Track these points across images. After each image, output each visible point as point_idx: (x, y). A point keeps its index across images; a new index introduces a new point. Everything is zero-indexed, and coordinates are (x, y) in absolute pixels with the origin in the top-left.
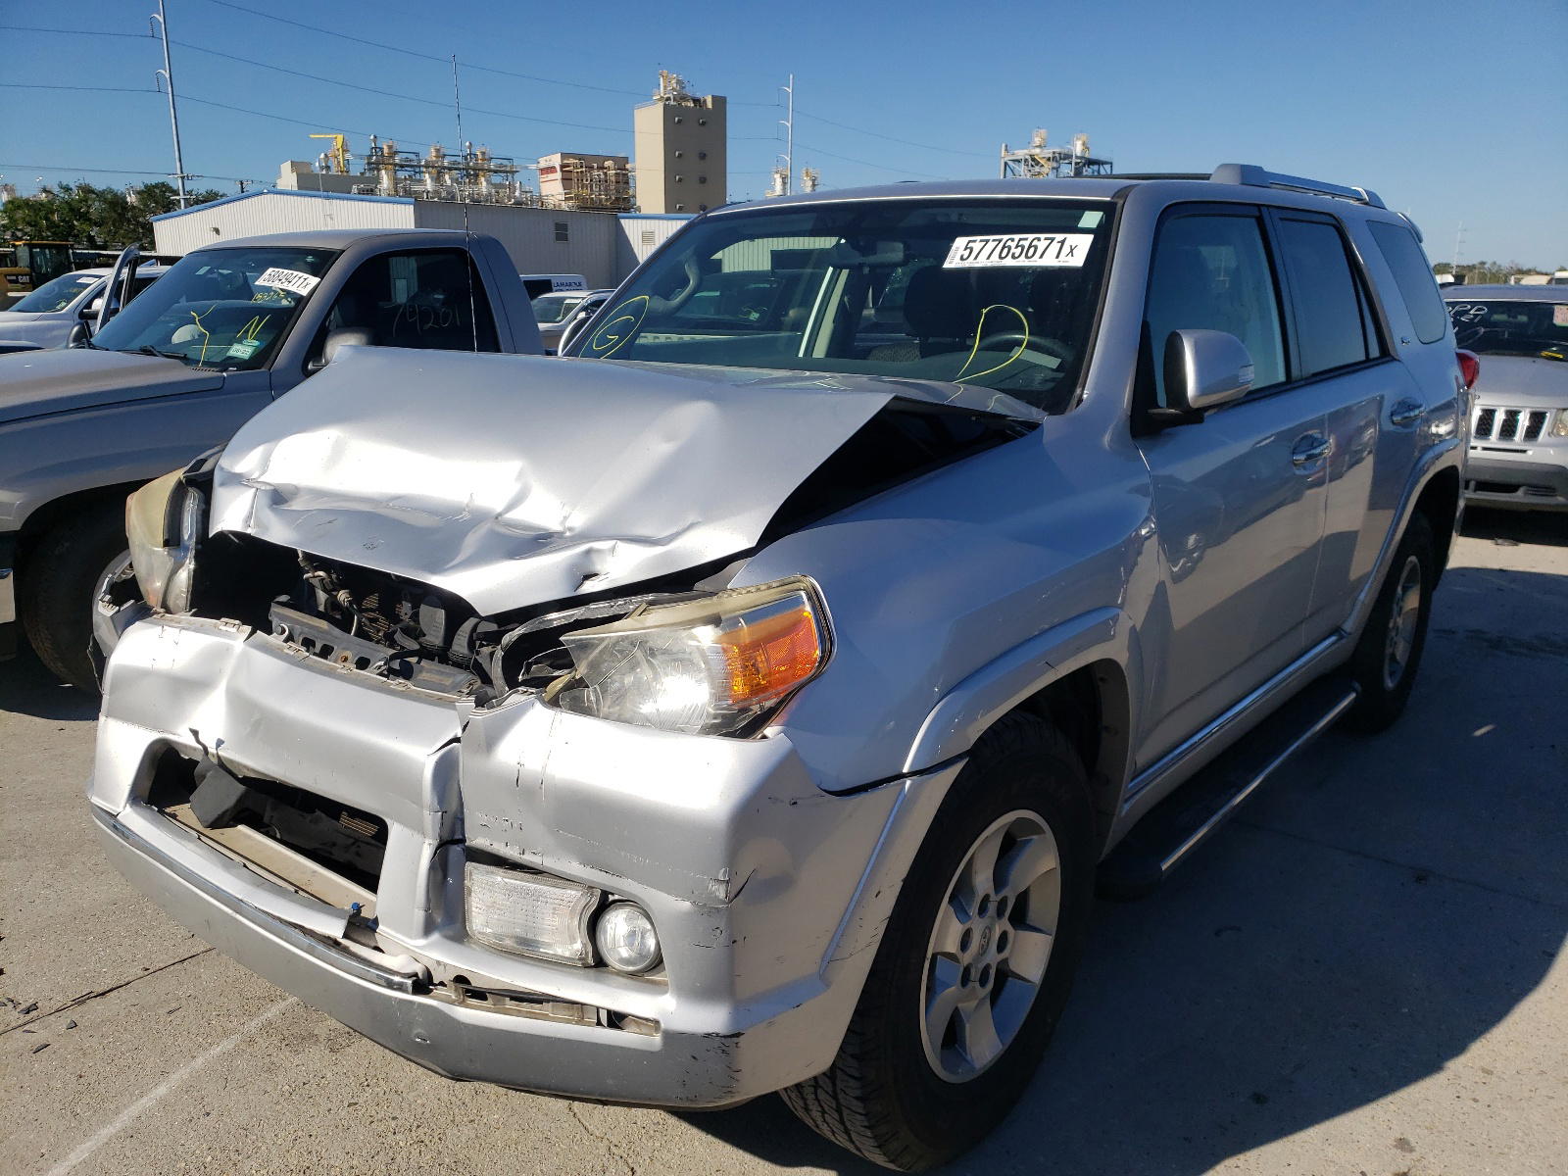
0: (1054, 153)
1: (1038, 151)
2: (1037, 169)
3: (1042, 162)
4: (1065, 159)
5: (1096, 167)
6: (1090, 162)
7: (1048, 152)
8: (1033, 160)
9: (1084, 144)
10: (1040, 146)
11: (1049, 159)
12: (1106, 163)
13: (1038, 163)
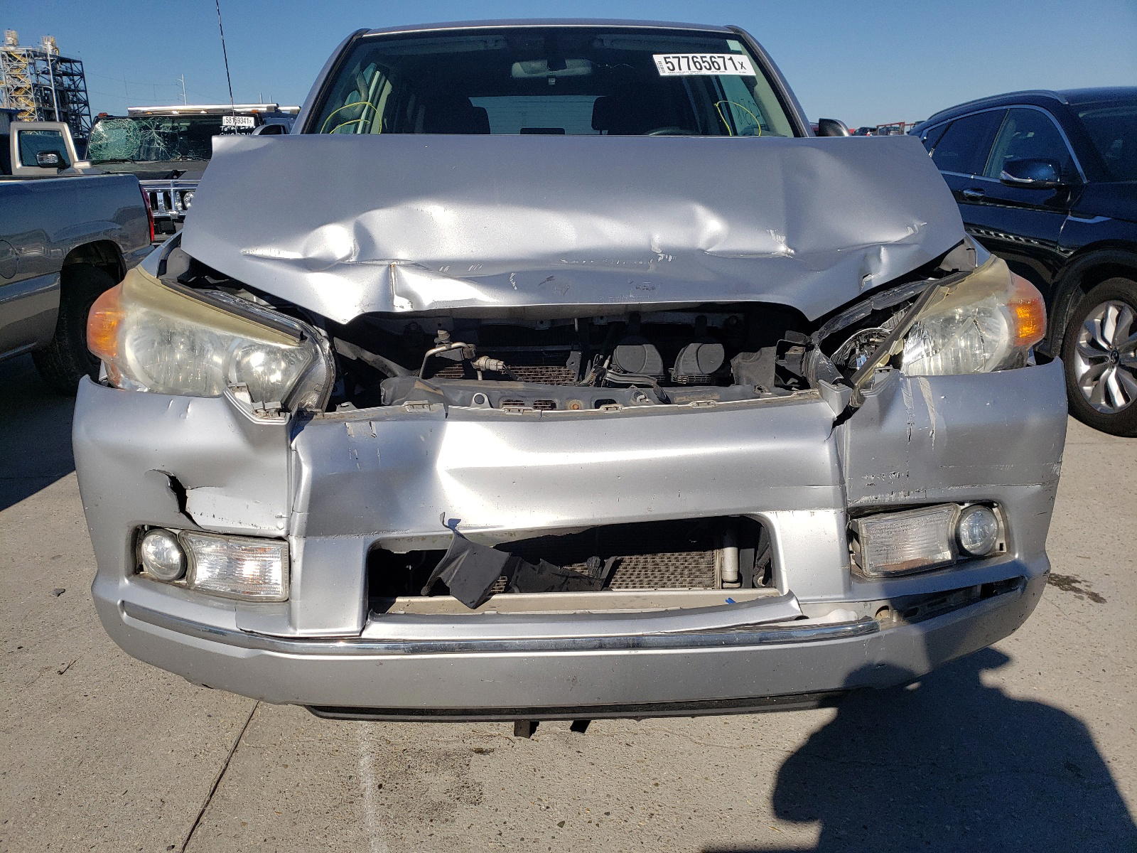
0: (27, 51)
1: (12, 48)
2: (15, 63)
3: (19, 58)
4: (39, 56)
5: (68, 65)
6: (63, 60)
7: (22, 51)
8: (10, 56)
9: (52, 45)
10: (13, 45)
11: (24, 56)
12: (78, 62)
13: (15, 59)
